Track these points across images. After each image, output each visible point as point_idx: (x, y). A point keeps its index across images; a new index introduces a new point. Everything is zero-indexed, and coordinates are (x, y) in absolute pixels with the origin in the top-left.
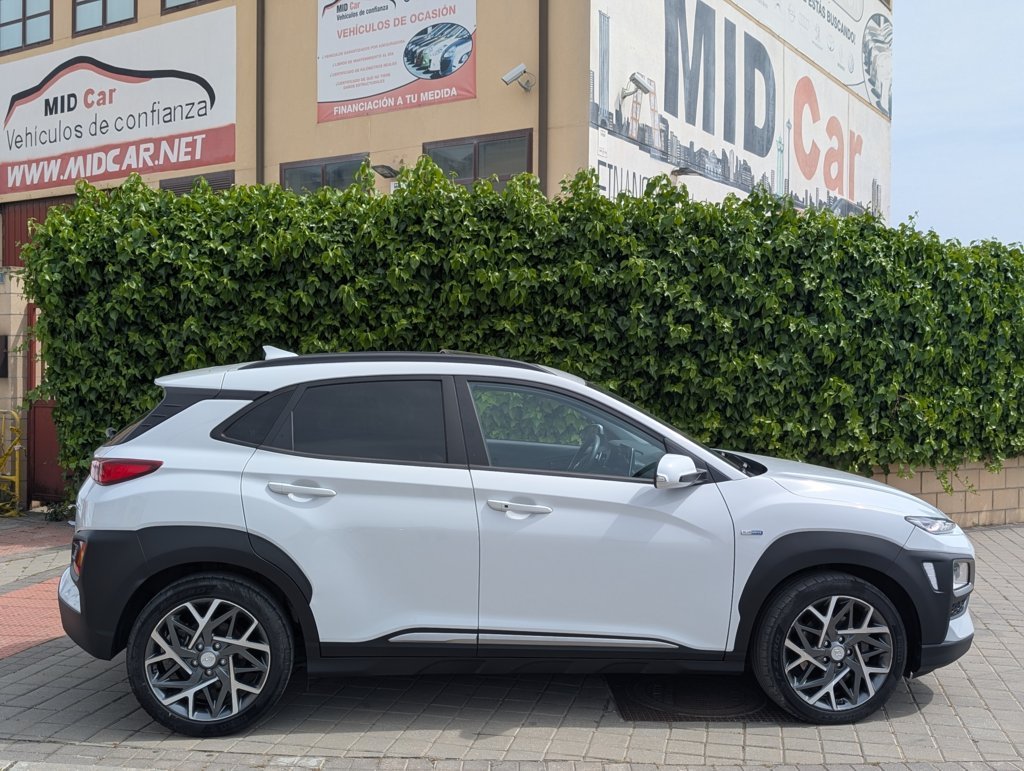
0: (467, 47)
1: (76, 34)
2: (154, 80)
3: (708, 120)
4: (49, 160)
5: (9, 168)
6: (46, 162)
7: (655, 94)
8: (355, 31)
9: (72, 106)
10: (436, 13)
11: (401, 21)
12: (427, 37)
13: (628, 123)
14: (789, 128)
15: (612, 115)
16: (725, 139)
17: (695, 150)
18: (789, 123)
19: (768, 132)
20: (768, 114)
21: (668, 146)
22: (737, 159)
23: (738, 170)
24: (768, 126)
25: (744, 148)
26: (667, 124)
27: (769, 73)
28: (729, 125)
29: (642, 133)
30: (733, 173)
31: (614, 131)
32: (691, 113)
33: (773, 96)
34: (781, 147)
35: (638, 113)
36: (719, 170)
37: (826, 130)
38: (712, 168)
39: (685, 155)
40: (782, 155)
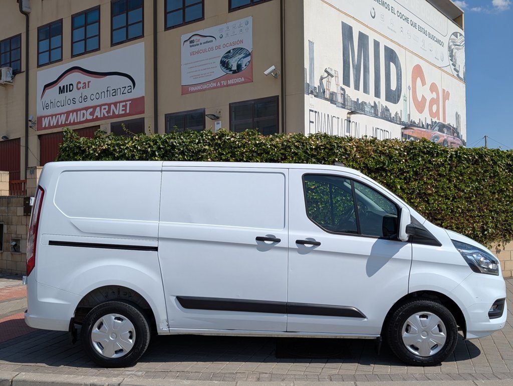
0: (249, 58)
1: (73, 56)
2: (108, 77)
3: (366, 88)
4: (61, 114)
5: (43, 119)
6: (59, 116)
7: (338, 77)
8: (198, 52)
9: (71, 89)
10: (234, 44)
11: (219, 47)
12: (230, 54)
13: (325, 91)
14: (410, 89)
15: (316, 88)
16: (375, 96)
17: (359, 102)
18: (409, 87)
19: (398, 92)
20: (398, 83)
21: (345, 101)
22: (382, 105)
23: (383, 110)
24: (398, 89)
25: (385, 100)
26: (345, 91)
27: (398, 64)
28: (377, 90)
29: (332, 96)
30: (380, 112)
31: (317, 96)
32: (357, 85)
33: (400, 75)
34: (405, 99)
35: (329, 86)
36: (373, 111)
37: (430, 89)
38: (369, 111)
39: (354, 105)
40: (406, 102)
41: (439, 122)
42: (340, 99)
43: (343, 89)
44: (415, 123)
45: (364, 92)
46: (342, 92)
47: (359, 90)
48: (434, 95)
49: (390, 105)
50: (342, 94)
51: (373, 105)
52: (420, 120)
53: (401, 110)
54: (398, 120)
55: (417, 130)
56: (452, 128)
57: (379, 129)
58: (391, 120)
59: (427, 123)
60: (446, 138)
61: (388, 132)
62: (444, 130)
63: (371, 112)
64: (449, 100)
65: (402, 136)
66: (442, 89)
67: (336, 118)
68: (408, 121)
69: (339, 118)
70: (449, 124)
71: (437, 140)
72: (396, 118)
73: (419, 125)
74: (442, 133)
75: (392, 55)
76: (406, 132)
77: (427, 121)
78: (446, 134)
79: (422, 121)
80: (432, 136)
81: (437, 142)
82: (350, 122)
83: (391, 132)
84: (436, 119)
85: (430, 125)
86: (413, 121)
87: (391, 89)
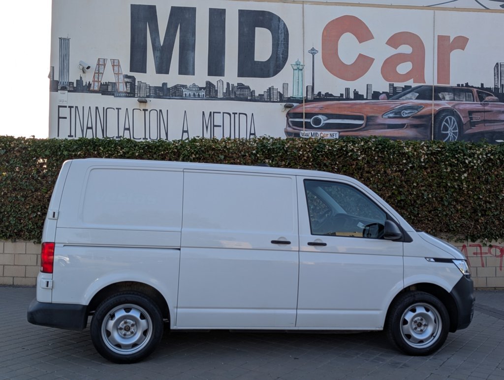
3: (187, 69)
7: (119, 66)
13: (90, 84)
14: (314, 53)
15: (73, 83)
16: (209, 75)
17: (168, 87)
18: (313, 50)
19: (277, 61)
20: (277, 51)
21: (134, 89)
22: (228, 84)
23: (231, 89)
24: (277, 58)
25: (238, 76)
26: (133, 78)
27: (279, 25)
28: (216, 67)
29: (105, 87)
30: (222, 92)
31: (75, 90)
32: (162, 68)
33: (284, 39)
34: (299, 68)
35: (100, 78)
36: (203, 93)
37: (387, 43)
38: (192, 94)
39: (155, 91)
40: (300, 72)
41: (422, 86)
42: (122, 88)
43: (127, 77)
44: (331, 95)
45: (180, 73)
46: (126, 80)
47: (167, 72)
48: (406, 49)
49: (246, 81)
50: (126, 83)
51: (205, 86)
52: (347, 90)
53: (285, 86)
54: (275, 97)
55: (337, 104)
56: (475, 90)
57: (220, 113)
58: (261, 99)
59: (374, 92)
60: (450, 106)
61: (246, 115)
62: (440, 95)
63: (199, 94)
64: (463, 49)
65: (287, 116)
66: (434, 37)
67: (114, 109)
68: (306, 96)
69: (120, 109)
70: (462, 85)
71: (413, 111)
72: (269, 95)
73: (344, 97)
74: (435, 100)
75: (261, 18)
76: (298, 110)
77: (375, 89)
78: (447, 100)
79: (355, 90)
80: (392, 108)
81: (410, 115)
82: (145, 110)
83: (252, 114)
84: (411, 83)
85: (383, 93)
86: (323, 93)
87: (255, 60)
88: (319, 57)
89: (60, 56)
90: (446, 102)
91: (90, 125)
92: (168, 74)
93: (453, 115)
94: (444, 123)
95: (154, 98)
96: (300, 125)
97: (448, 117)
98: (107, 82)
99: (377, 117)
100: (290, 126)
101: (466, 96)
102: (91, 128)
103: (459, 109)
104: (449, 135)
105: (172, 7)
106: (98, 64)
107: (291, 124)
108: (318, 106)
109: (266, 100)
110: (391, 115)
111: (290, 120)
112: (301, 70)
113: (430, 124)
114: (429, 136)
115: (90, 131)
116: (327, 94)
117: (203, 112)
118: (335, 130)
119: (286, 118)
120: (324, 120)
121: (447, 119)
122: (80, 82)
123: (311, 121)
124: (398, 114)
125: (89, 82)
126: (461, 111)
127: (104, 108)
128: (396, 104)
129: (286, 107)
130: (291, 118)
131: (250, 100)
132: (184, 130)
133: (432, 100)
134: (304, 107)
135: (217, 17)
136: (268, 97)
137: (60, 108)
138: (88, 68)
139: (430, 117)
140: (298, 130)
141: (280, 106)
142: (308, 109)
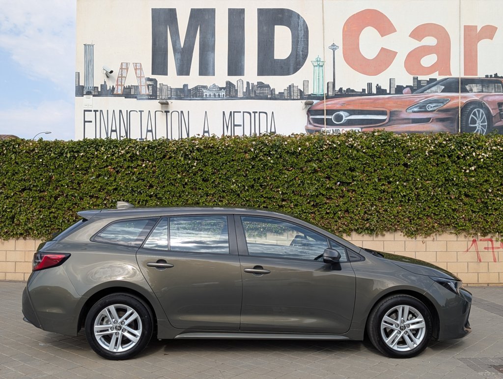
3: (207, 69)
7: (141, 69)
13: (113, 88)
14: (334, 49)
15: (97, 88)
16: (229, 74)
17: (189, 88)
18: (334, 46)
19: (296, 58)
20: (297, 48)
21: (157, 91)
22: (248, 83)
23: (250, 89)
24: (297, 55)
25: (258, 75)
26: (155, 81)
27: (298, 23)
28: (235, 67)
29: (128, 90)
30: (242, 91)
31: (99, 94)
32: (184, 70)
33: (304, 36)
34: (320, 65)
35: (123, 82)
36: (223, 93)
37: (410, 36)
38: (212, 94)
39: (177, 92)
40: (321, 68)
41: (448, 78)
42: (144, 91)
43: (149, 80)
44: (353, 91)
45: (201, 74)
46: (149, 83)
47: (188, 74)
48: (430, 41)
49: (266, 80)
50: (148, 86)
51: (225, 86)
52: (370, 85)
53: (306, 83)
54: (296, 94)
55: (360, 99)
57: (240, 112)
58: (281, 97)
59: (397, 86)
60: (478, 99)
61: (266, 113)
62: (468, 87)
63: (219, 94)
64: (491, 38)
65: (307, 114)
66: (460, 27)
67: (137, 112)
68: (326, 92)
69: (143, 111)
70: (491, 76)
71: (439, 105)
72: (290, 93)
73: (367, 92)
74: (461, 92)
75: (280, 16)
76: (319, 107)
77: (398, 83)
78: (475, 92)
79: (378, 85)
80: (417, 102)
81: (435, 108)
82: (167, 112)
83: (273, 113)
84: (436, 76)
85: (407, 86)
86: (345, 89)
87: (275, 58)
88: (339, 53)
89: (85, 62)
90: (474, 94)
91: (114, 128)
92: (189, 75)
93: (482, 107)
94: (472, 115)
95: (176, 99)
96: (321, 122)
97: (476, 110)
98: (130, 85)
99: (401, 111)
100: (310, 124)
101: (495, 87)
102: (115, 131)
103: (487, 101)
104: (478, 128)
105: (192, 9)
106: (121, 69)
107: (312, 122)
108: (339, 102)
109: (286, 97)
110: (416, 109)
111: (311, 117)
112: (322, 66)
113: (457, 117)
114: (456, 129)
115: (114, 134)
116: (348, 90)
117: (224, 112)
118: (357, 126)
119: (307, 116)
120: (346, 116)
121: (475, 112)
122: (103, 86)
123: (332, 117)
124: (423, 108)
125: (113, 86)
126: (489, 102)
127: (127, 111)
128: (420, 98)
129: (306, 104)
130: (312, 115)
131: (270, 99)
132: (205, 130)
133: (459, 92)
134: (325, 103)
135: (236, 17)
136: (288, 95)
137: (86, 112)
138: (111, 72)
139: (458, 110)
140: (319, 127)
141: (301, 104)
142: (329, 105)
